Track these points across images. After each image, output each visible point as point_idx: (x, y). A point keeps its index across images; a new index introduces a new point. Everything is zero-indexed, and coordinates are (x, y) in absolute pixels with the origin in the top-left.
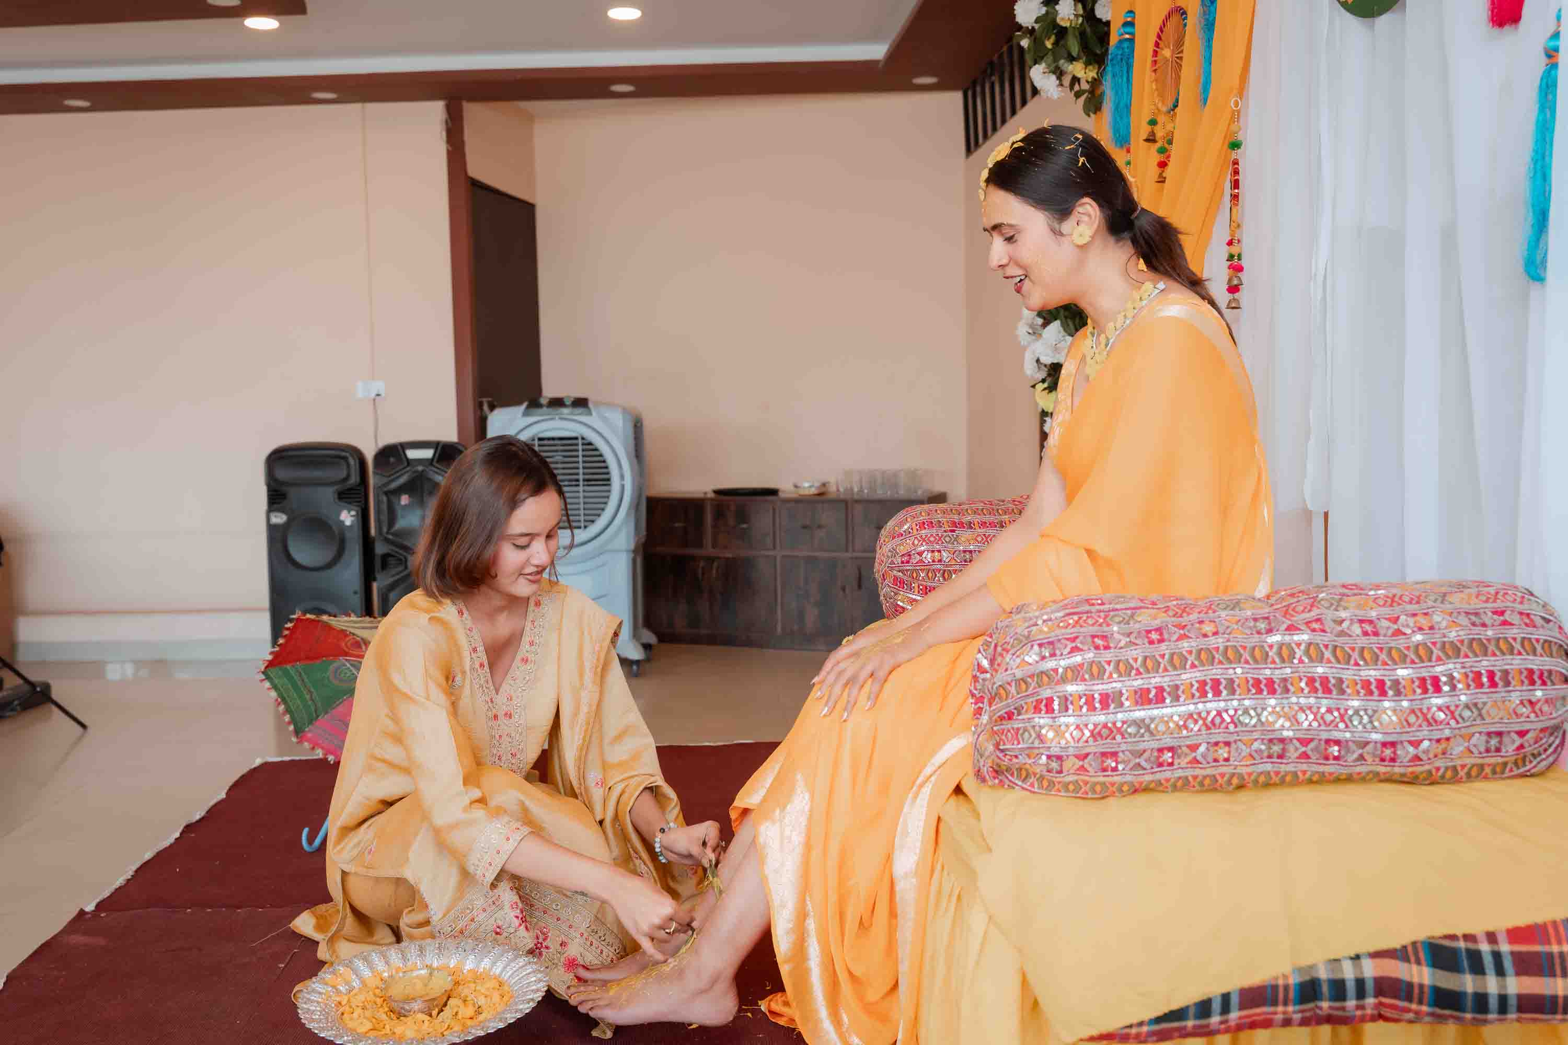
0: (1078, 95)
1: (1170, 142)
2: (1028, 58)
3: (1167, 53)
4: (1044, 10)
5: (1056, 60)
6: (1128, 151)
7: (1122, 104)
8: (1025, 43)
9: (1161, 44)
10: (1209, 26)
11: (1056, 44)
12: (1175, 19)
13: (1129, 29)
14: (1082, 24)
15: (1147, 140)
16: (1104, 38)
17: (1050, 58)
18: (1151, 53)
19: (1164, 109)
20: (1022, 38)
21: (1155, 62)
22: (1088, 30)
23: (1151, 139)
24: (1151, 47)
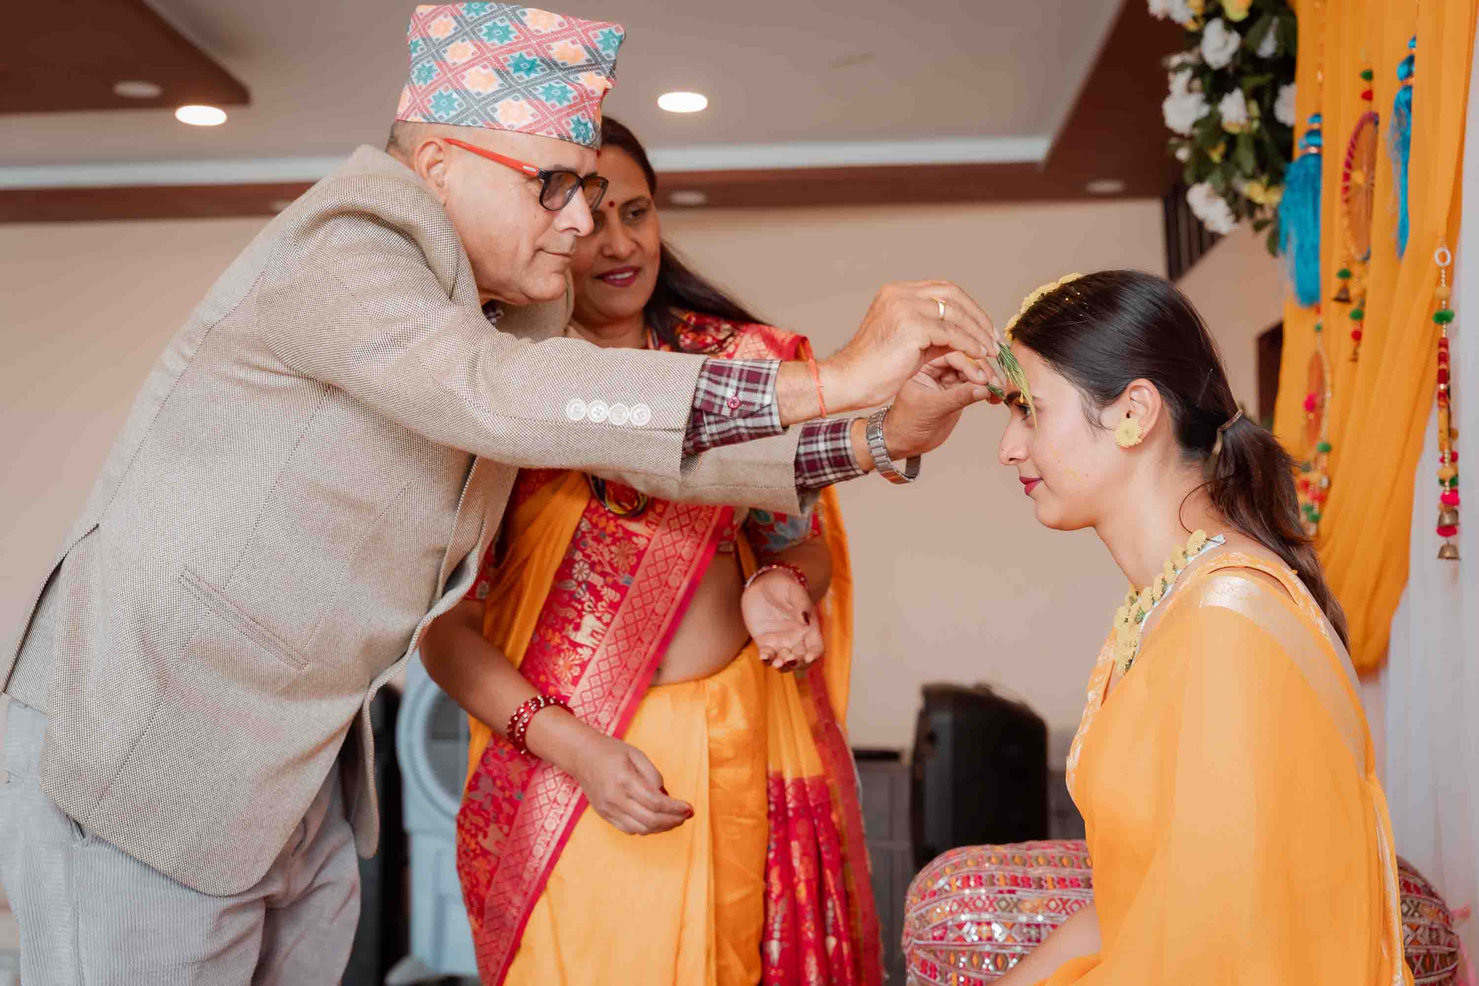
0: (1258, 227)
1: (1363, 304)
2: (1188, 176)
3: (1358, 177)
4: (1205, 110)
5: (1227, 178)
6: (1318, 311)
7: (1307, 245)
8: (1183, 154)
9: (1353, 163)
10: (1404, 144)
11: (1227, 156)
12: (1368, 128)
13: (1315, 140)
14: (1259, 131)
15: (1338, 299)
16: (1286, 150)
17: (1217, 176)
18: (1340, 177)
19: (1359, 257)
20: (1177, 147)
21: (1346, 189)
22: (1267, 138)
23: (1343, 299)
24: (1341, 168)
